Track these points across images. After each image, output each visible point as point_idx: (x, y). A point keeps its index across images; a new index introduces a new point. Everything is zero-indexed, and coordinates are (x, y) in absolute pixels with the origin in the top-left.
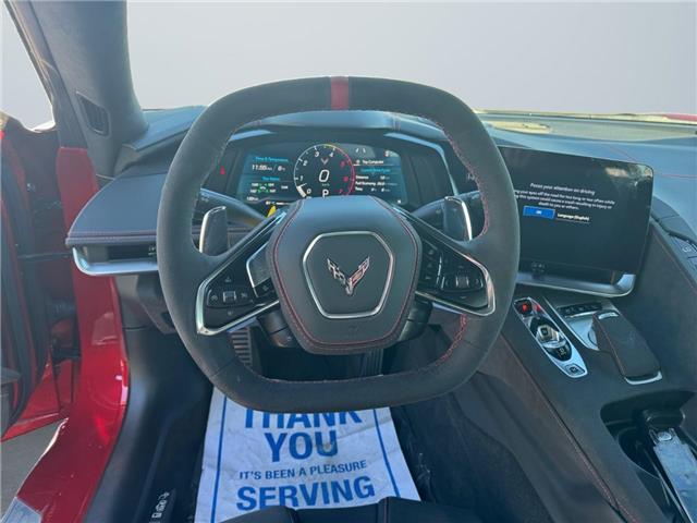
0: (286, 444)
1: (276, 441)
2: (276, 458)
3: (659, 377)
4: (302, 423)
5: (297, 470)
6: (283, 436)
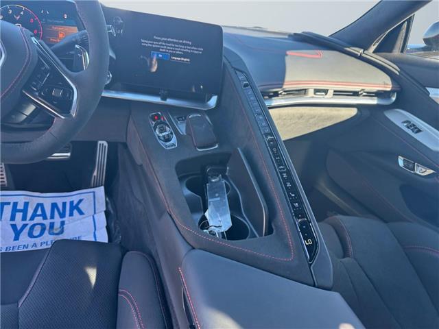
0: (26, 230)
1: (19, 228)
2: (16, 238)
3: (217, 146)
4: (41, 218)
5: (31, 244)
6: (25, 225)
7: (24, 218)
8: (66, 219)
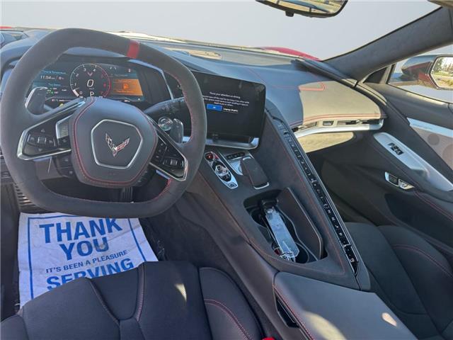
0: (75, 249)
1: (68, 248)
2: (69, 257)
3: (268, 185)
4: (83, 236)
5: (84, 262)
6: (72, 245)
7: (69, 238)
8: (107, 235)
